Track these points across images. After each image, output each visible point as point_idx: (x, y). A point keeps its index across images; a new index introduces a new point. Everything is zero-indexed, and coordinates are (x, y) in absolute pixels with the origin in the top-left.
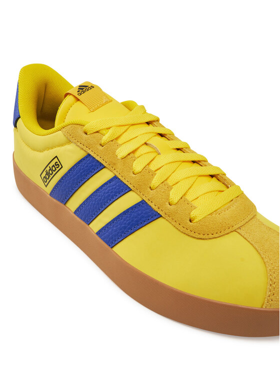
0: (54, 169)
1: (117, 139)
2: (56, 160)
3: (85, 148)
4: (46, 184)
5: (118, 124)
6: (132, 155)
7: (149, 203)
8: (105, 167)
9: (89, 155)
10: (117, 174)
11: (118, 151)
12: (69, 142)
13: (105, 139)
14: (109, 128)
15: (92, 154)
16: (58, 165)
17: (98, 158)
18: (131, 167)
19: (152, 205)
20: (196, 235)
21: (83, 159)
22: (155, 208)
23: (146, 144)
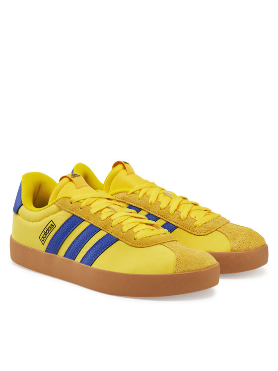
0: (50, 229)
1: (90, 205)
2: (51, 223)
3: (70, 211)
4: (43, 242)
5: (90, 197)
6: (99, 212)
7: (111, 234)
8: (84, 220)
9: (74, 215)
10: (92, 222)
11: (91, 210)
12: (60, 209)
13: (83, 204)
14: (85, 199)
15: (76, 214)
16: (53, 226)
17: (79, 216)
18: (100, 218)
19: (113, 235)
20: (139, 246)
21: (70, 218)
22: (115, 236)
23: (108, 207)
